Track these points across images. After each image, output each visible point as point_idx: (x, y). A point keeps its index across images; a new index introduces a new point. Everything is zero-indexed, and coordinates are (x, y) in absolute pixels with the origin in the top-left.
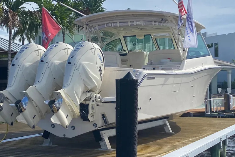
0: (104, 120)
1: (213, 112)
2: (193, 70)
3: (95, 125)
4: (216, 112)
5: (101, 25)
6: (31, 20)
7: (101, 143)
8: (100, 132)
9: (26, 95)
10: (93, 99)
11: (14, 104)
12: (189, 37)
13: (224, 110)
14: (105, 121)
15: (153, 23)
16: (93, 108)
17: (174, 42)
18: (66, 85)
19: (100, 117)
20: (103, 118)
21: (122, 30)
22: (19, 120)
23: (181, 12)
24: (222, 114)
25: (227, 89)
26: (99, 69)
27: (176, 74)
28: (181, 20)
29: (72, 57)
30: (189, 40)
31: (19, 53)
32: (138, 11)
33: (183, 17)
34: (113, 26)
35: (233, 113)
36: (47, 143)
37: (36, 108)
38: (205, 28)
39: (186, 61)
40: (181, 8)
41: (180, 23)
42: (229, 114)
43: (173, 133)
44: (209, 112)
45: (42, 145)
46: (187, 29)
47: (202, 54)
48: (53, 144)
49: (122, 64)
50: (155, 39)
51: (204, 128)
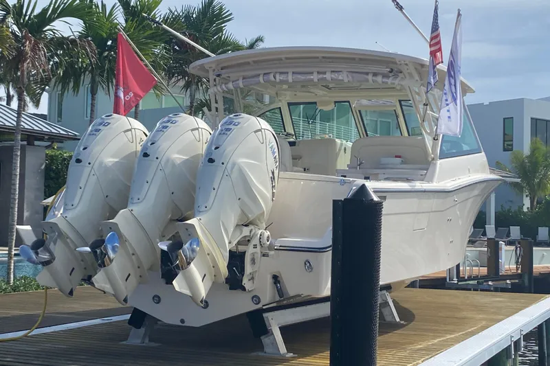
0: (277, 287)
1: (463, 279)
2: (454, 182)
3: (256, 299)
4: (470, 278)
5: (250, 78)
6: (70, 59)
7: (265, 340)
8: (265, 315)
9: (114, 228)
10: (255, 241)
11: (88, 249)
12: (448, 111)
13: (486, 276)
14: (281, 292)
15: (370, 77)
16: (253, 261)
17: (401, 119)
18: (203, 208)
19: (269, 280)
20: (275, 283)
21: (285, 90)
22: (98, 283)
23: (435, 56)
24: (485, 283)
25: (485, 228)
26: (271, 175)
27: (425, 191)
28: (435, 73)
29: (216, 148)
30: (449, 117)
31: (90, 135)
32: (339, 51)
33: (437, 66)
34: (278, 80)
35: (508, 281)
36: (137, 338)
37: (133, 257)
38: (474, 92)
39: (439, 162)
40: (437, 47)
41: (432, 80)
42: (500, 284)
43: (402, 322)
44: (455, 279)
45: (124, 343)
46: (445, 94)
47: (465, 148)
48: (150, 341)
49: (293, 166)
50: (360, 111)
51: (464, 314)
